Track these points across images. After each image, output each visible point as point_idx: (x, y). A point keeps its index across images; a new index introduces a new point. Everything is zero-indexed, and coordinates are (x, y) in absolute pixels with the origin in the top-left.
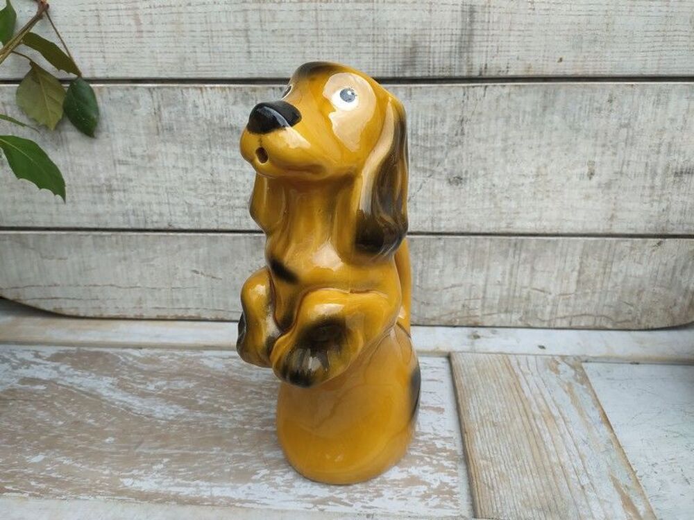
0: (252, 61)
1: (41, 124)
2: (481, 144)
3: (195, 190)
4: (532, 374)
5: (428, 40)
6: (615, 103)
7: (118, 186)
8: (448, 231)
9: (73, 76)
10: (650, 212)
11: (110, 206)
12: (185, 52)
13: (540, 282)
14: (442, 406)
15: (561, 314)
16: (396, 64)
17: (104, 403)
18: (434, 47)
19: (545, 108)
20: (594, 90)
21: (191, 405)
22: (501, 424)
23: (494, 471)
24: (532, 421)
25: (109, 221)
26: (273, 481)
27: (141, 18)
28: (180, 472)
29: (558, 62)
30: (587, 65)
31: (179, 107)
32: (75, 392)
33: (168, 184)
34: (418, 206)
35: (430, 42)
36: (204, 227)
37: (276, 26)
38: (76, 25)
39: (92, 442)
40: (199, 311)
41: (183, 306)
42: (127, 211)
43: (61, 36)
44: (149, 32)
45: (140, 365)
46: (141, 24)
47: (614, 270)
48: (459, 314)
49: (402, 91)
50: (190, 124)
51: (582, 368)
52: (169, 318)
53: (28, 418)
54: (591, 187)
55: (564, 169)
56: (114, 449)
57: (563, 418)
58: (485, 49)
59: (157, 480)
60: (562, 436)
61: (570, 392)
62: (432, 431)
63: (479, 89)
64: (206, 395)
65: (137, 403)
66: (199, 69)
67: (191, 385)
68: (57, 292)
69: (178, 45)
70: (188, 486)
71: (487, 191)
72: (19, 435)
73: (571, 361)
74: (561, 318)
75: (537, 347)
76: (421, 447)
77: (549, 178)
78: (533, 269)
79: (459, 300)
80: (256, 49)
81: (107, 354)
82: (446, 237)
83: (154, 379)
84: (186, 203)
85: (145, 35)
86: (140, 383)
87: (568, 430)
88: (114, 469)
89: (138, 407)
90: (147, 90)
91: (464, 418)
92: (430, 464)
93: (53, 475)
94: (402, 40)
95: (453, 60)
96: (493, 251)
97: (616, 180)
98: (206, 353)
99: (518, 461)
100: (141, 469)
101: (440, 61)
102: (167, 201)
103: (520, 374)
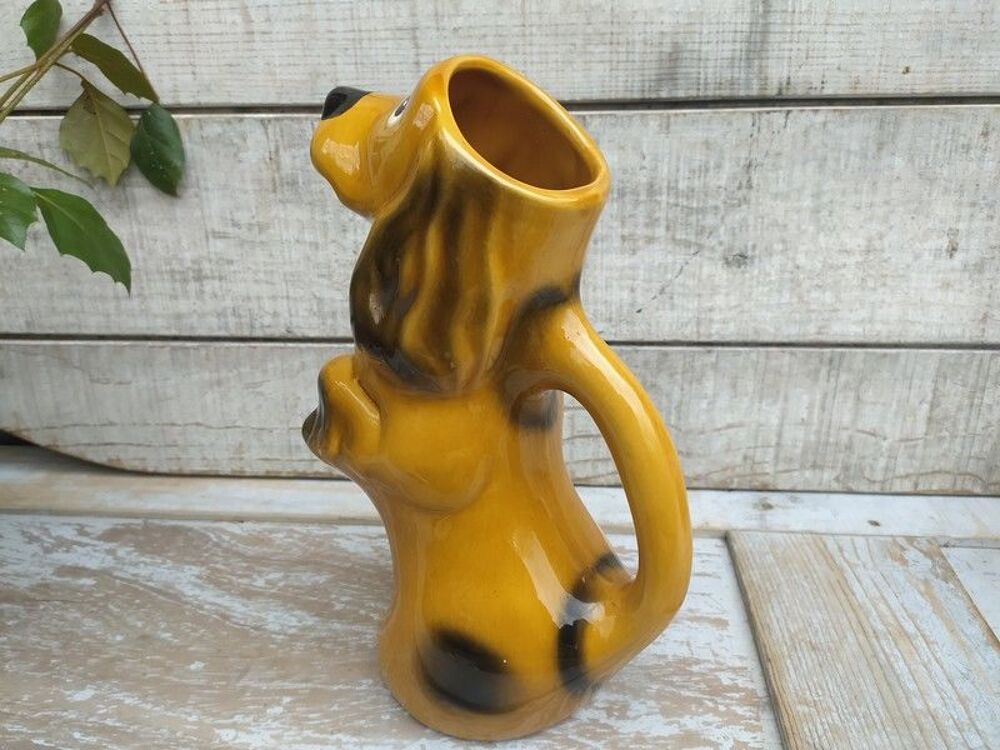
1: (96, 175)
2: (778, 202)
3: (330, 276)
4: (864, 566)
5: (698, 40)
6: (993, 137)
7: (211, 270)
8: (722, 340)
9: (145, 102)
11: (198, 303)
12: (319, 64)
13: (870, 419)
14: (724, 617)
15: (901, 471)
16: (647, 78)
17: (189, 607)
18: (707, 52)
19: (880, 146)
20: (959, 117)
21: (323, 611)
22: (825, 646)
23: (822, 724)
25: (195, 325)
27: (253, 13)
28: (309, 720)
29: (904, 73)
30: (949, 78)
32: (141, 589)
33: (288, 268)
34: (676, 301)
35: (700, 43)
37: (460, 21)
38: (153, 25)
39: (169, 670)
42: (225, 309)
43: (130, 40)
44: (264, 33)
45: (241, 547)
46: (252, 22)
47: (986, 400)
48: (738, 470)
49: (656, 120)
51: (943, 556)
52: (284, 475)
53: (68, 629)
54: (953, 270)
55: (911, 242)
56: (202, 682)
57: (923, 636)
58: (787, 54)
59: (275, 733)
60: (925, 665)
61: (929, 594)
62: (712, 658)
63: (777, 115)
64: (345, 595)
65: (237, 607)
67: (322, 579)
68: (113, 435)
69: (308, 53)
70: (324, 742)
71: (787, 276)
72: (54, 657)
73: (924, 545)
74: (901, 477)
75: (868, 524)
76: (696, 683)
77: (886, 255)
78: (858, 398)
79: (739, 449)
80: (429, 58)
81: (190, 530)
82: (720, 348)
83: (264, 569)
84: (315, 296)
85: (257, 37)
86: (241, 576)
87: (934, 655)
88: (204, 712)
89: (240, 613)
90: (259, 123)
91: (764, 636)
92: (715, 711)
93: (109, 722)
94: (656, 41)
95: (737, 70)
96: (795, 372)
97: (993, 258)
98: (344, 529)
99: (859, 706)
100: (247, 715)
101: (715, 73)
102: (285, 294)
103: (845, 564)
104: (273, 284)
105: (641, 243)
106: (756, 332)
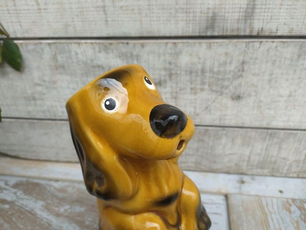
0: (108, 26)
2: (255, 77)
4: (275, 213)
7: (38, 97)
11: (35, 107)
12: (68, 21)
13: (283, 154)
15: (293, 171)
16: (201, 27)
17: (38, 220)
18: (228, 16)
19: (299, 56)
21: (82, 224)
31: (67, 55)
32: (24, 211)
34: (212, 112)
35: (225, 12)
37: (123, 4)
42: (44, 110)
44: (45, 9)
45: (57, 193)
46: (40, 4)
48: (232, 168)
49: (205, 44)
50: (74, 63)
58: (262, 18)
63: (256, 43)
64: (90, 217)
67: (82, 210)
71: (256, 104)
74: (293, 173)
75: (278, 192)
77: (296, 98)
79: (234, 161)
80: (112, 19)
81: (41, 185)
83: (64, 203)
85: (43, 11)
86: (56, 207)
89: (55, 223)
90: (47, 44)
94: (206, 12)
95: (240, 24)
101: (231, 25)
103: (268, 212)
105: (198, 91)
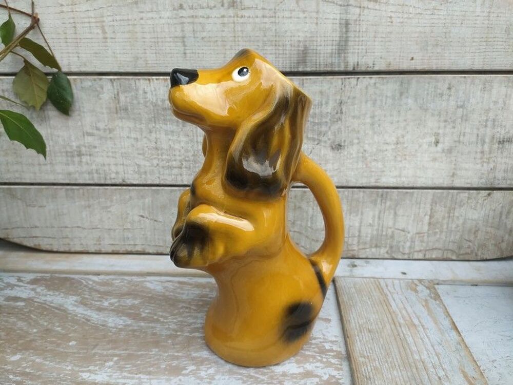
0: (187, 60)
1: (30, 105)
2: (355, 120)
3: (143, 154)
4: (397, 293)
5: (315, 44)
6: (453, 90)
7: (86, 151)
9: (55, 70)
10: (481, 170)
11: (79, 166)
12: (138, 53)
13: (401, 224)
14: (330, 318)
15: (417, 248)
16: (292, 62)
17: (70, 315)
18: (320, 50)
19: (401, 94)
20: (437, 81)
21: (136, 317)
22: (375, 330)
23: (371, 366)
24: (399, 328)
25: (78, 178)
26: (199, 375)
27: (107, 29)
28: (126, 368)
29: (411, 60)
30: (431, 62)
31: (133, 93)
32: (47, 307)
33: (123, 150)
35: (317, 46)
36: (149, 182)
37: (204, 34)
38: (59, 34)
39: (58, 345)
40: (143, 246)
41: (132, 243)
42: (92, 170)
43: (48, 41)
44: (112, 38)
45: (98, 287)
46: (106, 33)
47: (456, 214)
49: (297, 81)
50: (141, 105)
51: (435, 289)
52: (121, 252)
53: (10, 327)
54: (437, 152)
55: (417, 139)
56: (75, 351)
57: (423, 326)
58: (357, 51)
59: (109, 374)
60: (422, 339)
61: (426, 305)
62: (322, 336)
63: (353, 80)
64: (147, 309)
65: (94, 316)
66: (148, 65)
67: (136, 302)
68: (36, 232)
69: (133, 48)
70: (132, 378)
71: (361, 155)
72: (2, 340)
73: (427, 284)
74: (418, 251)
75: (401, 273)
76: (314, 348)
77: (405, 146)
78: (395, 213)
80: (191, 51)
81: (73, 279)
83: (108, 297)
84: (136, 164)
85: (109, 40)
86: (96, 301)
87: (426, 334)
88: (75, 365)
89: (95, 318)
90: (109, 81)
91: (347, 326)
92: (321, 361)
93: (27, 370)
94: (296, 44)
95: (334, 59)
96: (365, 201)
97: (456, 147)
98: (149, 278)
99: (389, 358)
100: (96, 366)
101: (324, 60)
102: (122, 163)
103: (388, 293)
104: (116, 158)
106: (347, 181)
